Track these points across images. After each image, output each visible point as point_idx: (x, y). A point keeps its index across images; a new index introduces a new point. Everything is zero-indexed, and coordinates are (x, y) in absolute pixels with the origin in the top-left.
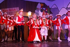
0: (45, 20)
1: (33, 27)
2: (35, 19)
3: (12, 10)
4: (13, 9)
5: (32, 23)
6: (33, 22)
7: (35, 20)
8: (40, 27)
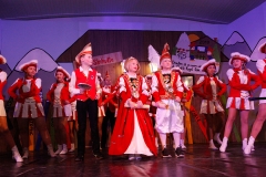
0: (170, 75)
1: (126, 105)
2: (134, 76)
3: (103, 61)
4: (105, 57)
5: (123, 89)
6: (127, 86)
7: (132, 79)
8: (153, 103)
